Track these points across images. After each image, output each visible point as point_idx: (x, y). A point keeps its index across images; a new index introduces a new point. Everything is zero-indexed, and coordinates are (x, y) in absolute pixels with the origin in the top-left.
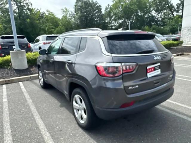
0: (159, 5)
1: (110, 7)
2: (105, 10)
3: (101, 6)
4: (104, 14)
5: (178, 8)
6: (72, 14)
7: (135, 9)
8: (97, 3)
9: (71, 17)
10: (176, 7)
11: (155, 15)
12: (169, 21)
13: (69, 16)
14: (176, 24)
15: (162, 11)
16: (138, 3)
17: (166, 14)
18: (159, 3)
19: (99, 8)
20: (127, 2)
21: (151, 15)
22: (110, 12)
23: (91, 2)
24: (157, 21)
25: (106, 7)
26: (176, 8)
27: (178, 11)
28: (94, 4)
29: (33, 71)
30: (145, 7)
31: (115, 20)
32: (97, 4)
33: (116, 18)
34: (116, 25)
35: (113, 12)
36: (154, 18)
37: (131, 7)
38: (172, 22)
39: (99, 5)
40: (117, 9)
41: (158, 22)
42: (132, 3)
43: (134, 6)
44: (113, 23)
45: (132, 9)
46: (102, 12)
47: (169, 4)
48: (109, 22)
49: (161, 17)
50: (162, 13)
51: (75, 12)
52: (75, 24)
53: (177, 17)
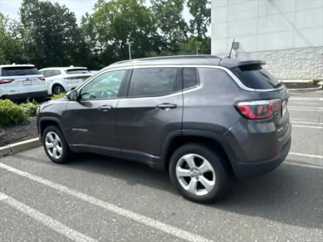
0: (166, 20)
1: (91, 18)
2: (81, 22)
3: (73, 15)
4: (80, 29)
5: (192, 26)
6: (17, 25)
7: (133, 23)
8: (67, 9)
9: (15, 30)
10: (189, 24)
11: (163, 35)
12: (183, 44)
13: (10, 29)
14: (193, 49)
15: (171, 30)
16: (136, 15)
17: (177, 34)
18: (165, 16)
19: (71, 19)
20: (119, 11)
21: (156, 35)
22: (91, 26)
23: (54, 5)
24: (165, 45)
25: (83, 17)
26: (189, 26)
27: (192, 31)
28: (61, 10)
29: (5, 138)
30: (147, 21)
31: (101, 40)
32: (67, 11)
33: (102, 37)
34: (102, 48)
35: (96, 26)
36: (162, 40)
37: (127, 21)
38: (187, 46)
39: (70, 13)
40: (102, 22)
41: (168, 46)
42: (126, 14)
43: (131, 19)
44: (97, 44)
45: (128, 24)
46: (77, 25)
47: (180, 20)
48: (91, 44)
49: (170, 38)
50: (171, 32)
51: (23, 22)
52: (25, 45)
53: (193, 39)
